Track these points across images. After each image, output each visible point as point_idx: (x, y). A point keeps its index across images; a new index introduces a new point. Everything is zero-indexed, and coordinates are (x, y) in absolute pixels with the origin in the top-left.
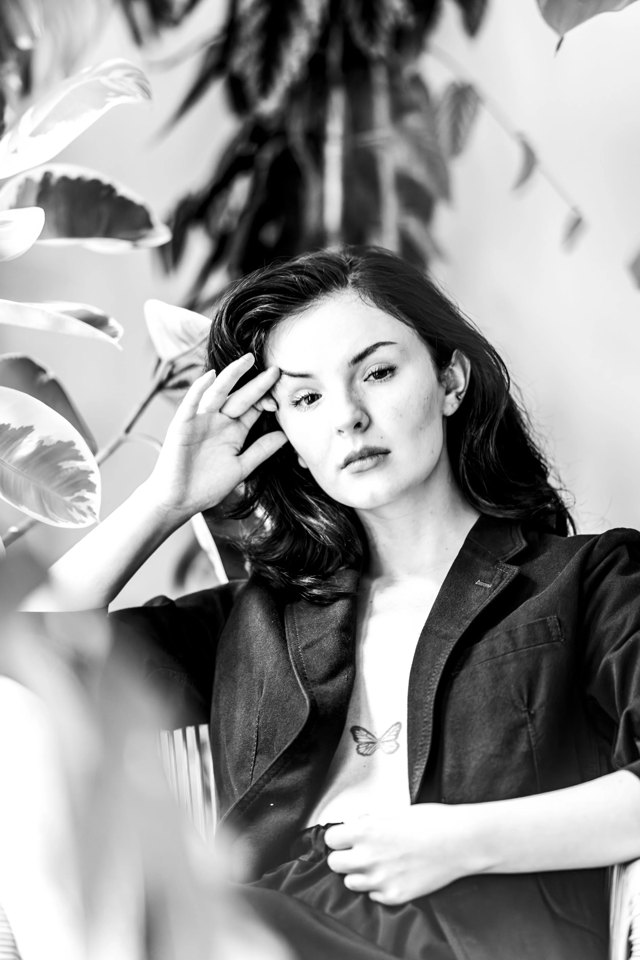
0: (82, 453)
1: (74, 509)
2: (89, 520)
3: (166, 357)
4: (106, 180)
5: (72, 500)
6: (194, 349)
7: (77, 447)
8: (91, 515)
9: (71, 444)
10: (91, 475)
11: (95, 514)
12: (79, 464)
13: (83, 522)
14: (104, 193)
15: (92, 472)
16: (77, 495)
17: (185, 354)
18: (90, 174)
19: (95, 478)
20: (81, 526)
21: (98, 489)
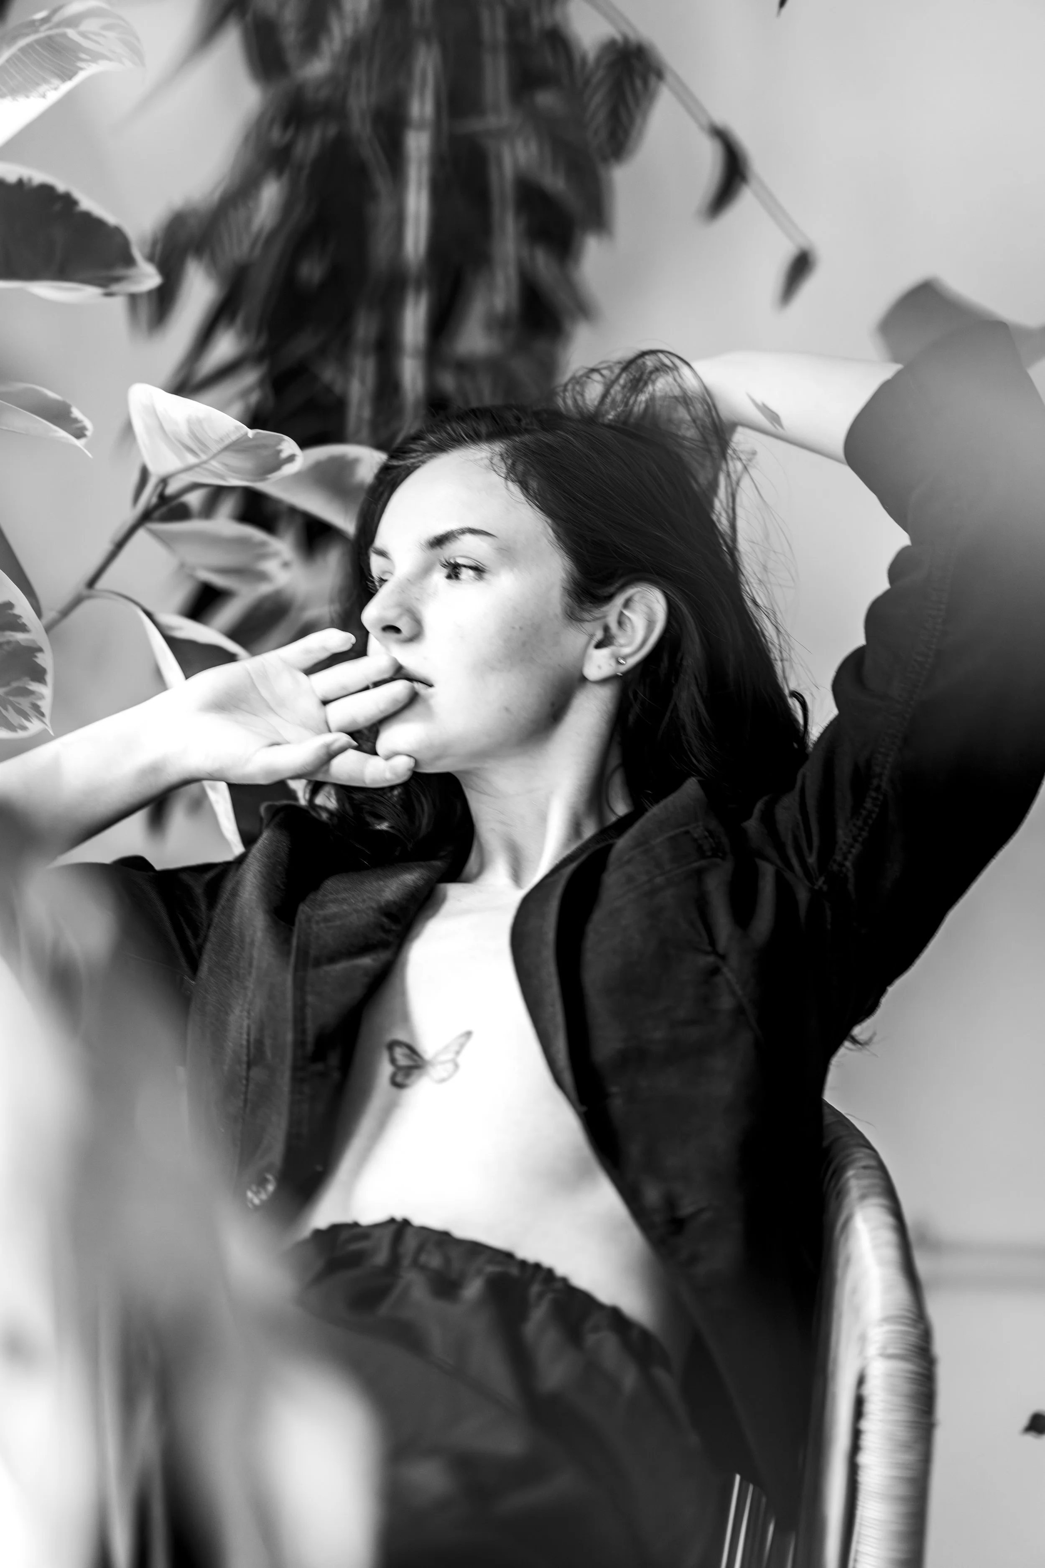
0: (24, 620)
1: (10, 708)
2: (34, 726)
3: (157, 471)
4: (61, 187)
5: (8, 694)
6: (205, 462)
7: (17, 611)
8: (37, 717)
9: (9, 605)
10: (39, 655)
11: (43, 715)
12: (19, 637)
13: (24, 728)
14: (58, 207)
15: (40, 650)
16: (15, 684)
17: (189, 469)
18: (38, 177)
19: (45, 660)
20: (21, 734)
21: (49, 678)
